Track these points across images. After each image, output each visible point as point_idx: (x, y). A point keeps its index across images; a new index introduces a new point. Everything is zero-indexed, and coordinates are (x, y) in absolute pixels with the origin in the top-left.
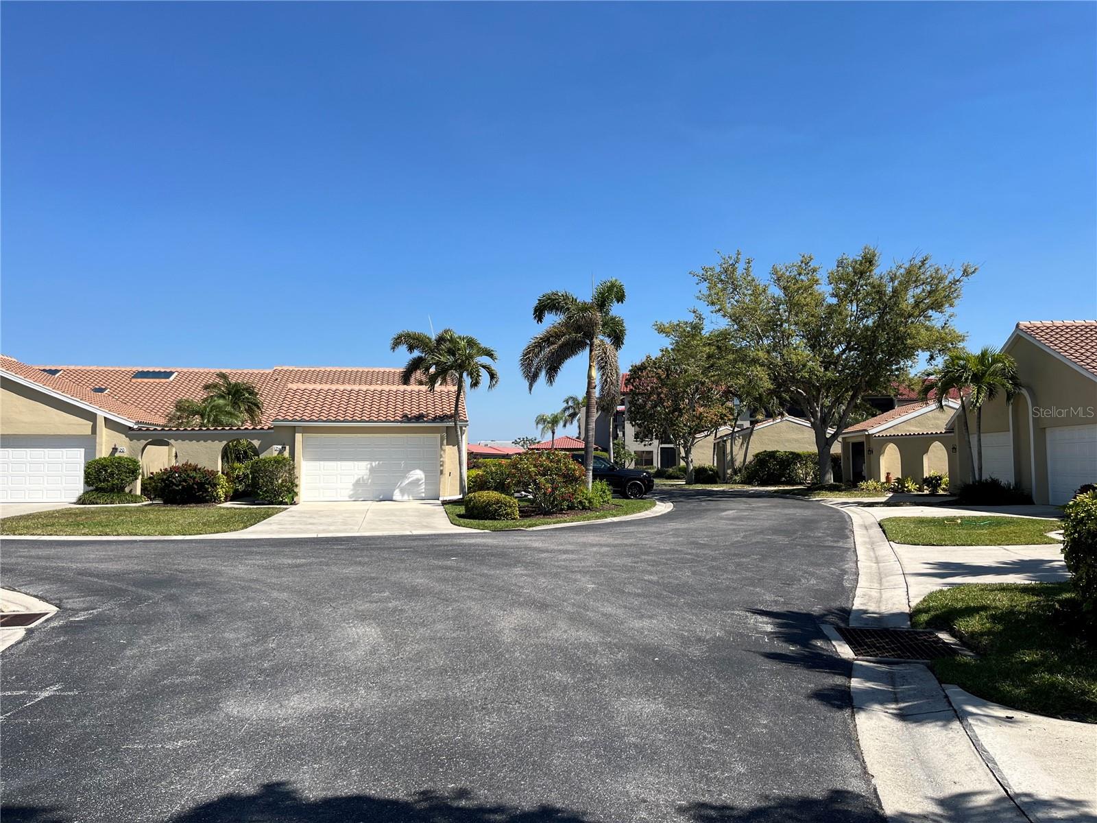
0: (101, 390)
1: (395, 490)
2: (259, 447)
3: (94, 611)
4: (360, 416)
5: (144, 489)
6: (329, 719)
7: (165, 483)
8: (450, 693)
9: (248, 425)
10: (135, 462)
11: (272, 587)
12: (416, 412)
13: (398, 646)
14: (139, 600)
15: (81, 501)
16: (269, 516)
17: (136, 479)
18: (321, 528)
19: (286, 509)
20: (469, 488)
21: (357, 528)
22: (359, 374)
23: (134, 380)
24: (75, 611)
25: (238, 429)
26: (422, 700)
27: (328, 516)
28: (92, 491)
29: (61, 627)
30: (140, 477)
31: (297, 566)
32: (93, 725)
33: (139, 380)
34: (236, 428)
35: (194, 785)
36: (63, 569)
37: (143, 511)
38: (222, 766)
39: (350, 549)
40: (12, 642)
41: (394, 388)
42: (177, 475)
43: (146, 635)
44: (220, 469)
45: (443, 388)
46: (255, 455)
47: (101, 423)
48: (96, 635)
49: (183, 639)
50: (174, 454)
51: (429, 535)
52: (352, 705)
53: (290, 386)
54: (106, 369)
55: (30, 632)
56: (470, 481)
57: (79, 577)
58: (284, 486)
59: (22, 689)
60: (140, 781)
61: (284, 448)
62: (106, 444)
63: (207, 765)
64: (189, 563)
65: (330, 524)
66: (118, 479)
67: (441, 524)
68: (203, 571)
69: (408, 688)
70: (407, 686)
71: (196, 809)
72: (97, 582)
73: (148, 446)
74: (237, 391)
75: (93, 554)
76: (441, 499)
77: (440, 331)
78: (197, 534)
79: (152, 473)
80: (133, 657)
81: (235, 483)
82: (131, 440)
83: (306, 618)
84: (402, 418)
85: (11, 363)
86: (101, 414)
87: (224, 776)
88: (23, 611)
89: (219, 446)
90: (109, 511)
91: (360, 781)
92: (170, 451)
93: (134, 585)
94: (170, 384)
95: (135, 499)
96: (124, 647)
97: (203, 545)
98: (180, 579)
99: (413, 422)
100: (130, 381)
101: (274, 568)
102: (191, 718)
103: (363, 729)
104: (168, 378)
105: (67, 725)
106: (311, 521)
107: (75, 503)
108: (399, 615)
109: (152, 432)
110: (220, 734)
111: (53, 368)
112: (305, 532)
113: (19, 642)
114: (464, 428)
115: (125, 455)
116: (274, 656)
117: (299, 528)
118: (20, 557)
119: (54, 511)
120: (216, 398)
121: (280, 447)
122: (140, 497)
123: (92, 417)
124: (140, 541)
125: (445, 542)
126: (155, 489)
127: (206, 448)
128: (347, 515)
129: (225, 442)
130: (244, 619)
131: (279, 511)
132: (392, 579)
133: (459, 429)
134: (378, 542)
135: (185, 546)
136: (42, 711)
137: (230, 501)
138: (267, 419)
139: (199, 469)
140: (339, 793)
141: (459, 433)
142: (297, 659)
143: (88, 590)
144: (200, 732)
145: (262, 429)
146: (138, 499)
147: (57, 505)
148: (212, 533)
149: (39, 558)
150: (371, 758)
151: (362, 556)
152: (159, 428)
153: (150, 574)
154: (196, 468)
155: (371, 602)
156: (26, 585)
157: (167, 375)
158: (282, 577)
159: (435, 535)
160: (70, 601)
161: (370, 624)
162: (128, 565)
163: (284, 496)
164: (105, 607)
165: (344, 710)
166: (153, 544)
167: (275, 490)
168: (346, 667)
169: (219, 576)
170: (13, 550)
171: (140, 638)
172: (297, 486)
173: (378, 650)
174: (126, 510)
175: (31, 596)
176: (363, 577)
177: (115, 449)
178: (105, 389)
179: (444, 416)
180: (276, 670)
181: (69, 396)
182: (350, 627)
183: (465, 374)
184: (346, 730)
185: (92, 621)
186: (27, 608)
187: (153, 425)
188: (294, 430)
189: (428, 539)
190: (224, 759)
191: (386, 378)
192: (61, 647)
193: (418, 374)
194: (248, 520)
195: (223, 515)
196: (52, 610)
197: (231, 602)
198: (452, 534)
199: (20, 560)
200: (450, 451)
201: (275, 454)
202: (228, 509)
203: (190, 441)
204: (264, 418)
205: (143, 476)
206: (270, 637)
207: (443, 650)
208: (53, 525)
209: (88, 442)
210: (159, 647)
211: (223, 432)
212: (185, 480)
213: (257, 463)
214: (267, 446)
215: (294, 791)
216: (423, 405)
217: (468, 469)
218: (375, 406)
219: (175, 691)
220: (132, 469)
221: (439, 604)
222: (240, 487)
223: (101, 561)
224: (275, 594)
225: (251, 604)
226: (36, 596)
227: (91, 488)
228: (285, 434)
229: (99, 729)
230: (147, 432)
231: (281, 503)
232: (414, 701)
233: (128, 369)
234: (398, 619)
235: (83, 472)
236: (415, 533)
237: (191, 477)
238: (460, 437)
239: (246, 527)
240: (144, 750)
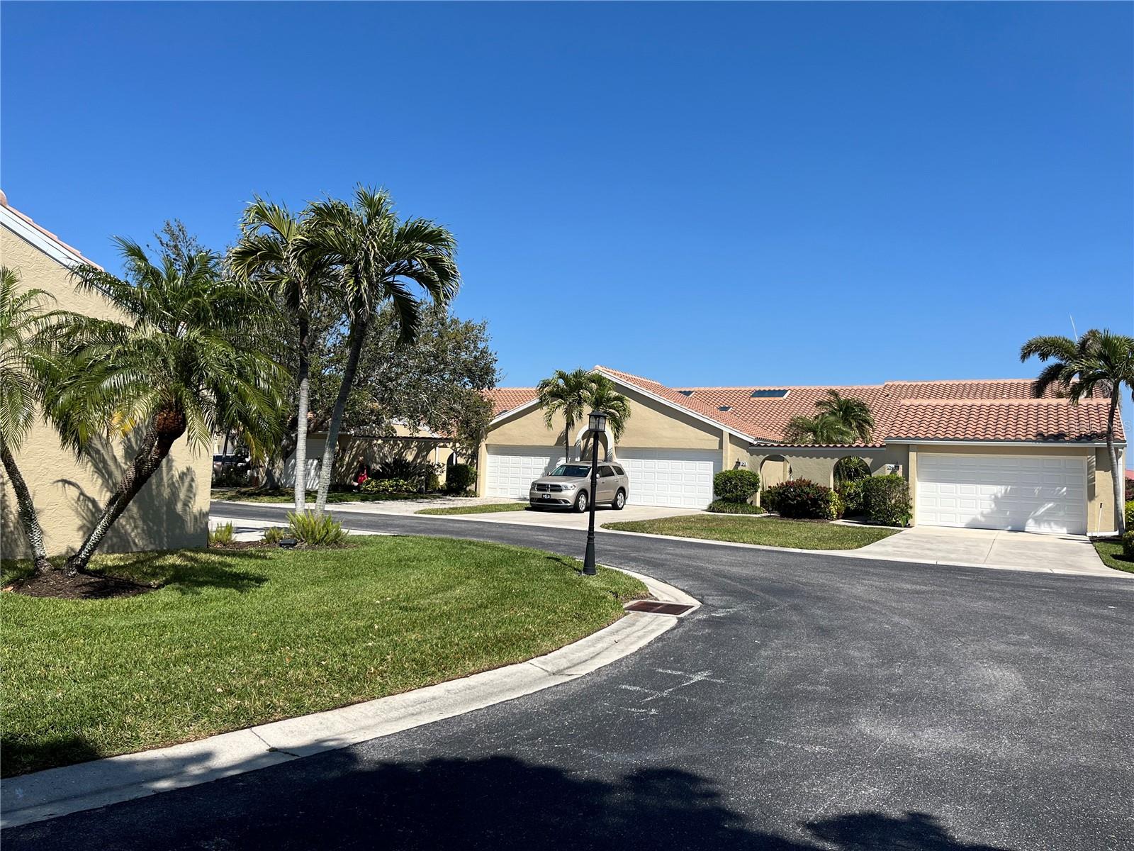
0: (725, 409)
1: (1028, 520)
2: (871, 465)
3: (731, 610)
4: (983, 434)
5: (763, 502)
6: (971, 761)
7: (781, 497)
8: (1118, 765)
9: (859, 442)
10: (755, 476)
11: (893, 611)
12: (1053, 430)
13: (1046, 698)
14: (769, 605)
15: (711, 509)
16: (883, 537)
17: (756, 491)
18: (940, 554)
19: (901, 531)
20: (1128, 524)
21: (982, 559)
22: (980, 388)
23: (752, 399)
24: (716, 608)
25: (850, 446)
26: (1080, 766)
27: (947, 542)
28: (720, 500)
29: (705, 620)
30: (760, 490)
31: (918, 592)
32: (740, 714)
33: (757, 399)
34: (847, 445)
35: (835, 793)
36: (702, 568)
37: (763, 522)
38: (861, 781)
39: (976, 581)
40: (668, 628)
41: (1026, 402)
42: (792, 490)
43: (777, 639)
44: (832, 486)
45: (1089, 401)
46: (866, 473)
47: (726, 438)
48: (734, 632)
49: (811, 649)
50: (788, 470)
51: (1075, 576)
52: (994, 753)
53: (903, 402)
54: (729, 389)
55: (681, 621)
56: (1129, 514)
57: (716, 577)
58: (898, 507)
59: (680, 671)
60: (784, 776)
61: (897, 467)
62: (732, 457)
63: (846, 777)
64: (809, 577)
65: (949, 552)
66: (741, 491)
67: (1092, 565)
68: (823, 585)
69: (1063, 748)
70: (1061, 746)
71: (839, 817)
72: (730, 584)
73: (766, 461)
74: (847, 408)
75: (726, 557)
76: (1089, 534)
77: (1085, 332)
78: (813, 549)
79: (770, 487)
80: (767, 658)
81: (847, 501)
82: (751, 455)
83: (932, 649)
84: (1036, 436)
85: (657, 386)
86: (727, 431)
87: (863, 792)
88: (673, 602)
89: (831, 463)
90: (734, 520)
91: (1010, 836)
92: (785, 467)
93: (762, 590)
94: (784, 402)
95: (755, 511)
96: (758, 647)
97: (819, 560)
98: (802, 591)
99: (1051, 442)
100: (749, 400)
101: (892, 590)
102: (826, 727)
103: (1010, 781)
104: (782, 396)
105: (718, 709)
106: (928, 546)
107: (706, 511)
108: (1044, 664)
109: (769, 448)
110: (855, 749)
111: (687, 390)
112: (922, 557)
113: (673, 629)
114: (1120, 450)
115: (746, 469)
116: (902, 683)
117: (915, 553)
118: (669, 554)
119: (690, 516)
120: (827, 415)
121: (893, 466)
122: (760, 509)
123: (718, 433)
124: (763, 550)
125: (1098, 586)
126: (773, 502)
127: (819, 465)
128: (969, 543)
129: (836, 460)
130: (865, 639)
131: (893, 533)
132: (1033, 621)
133: (1113, 452)
134: (1010, 577)
135: (804, 559)
136: (697, 693)
137: (842, 518)
138: (879, 435)
139: (813, 485)
140: (987, 843)
141: (1114, 455)
142: (926, 691)
143: (724, 591)
144: (836, 743)
145: (874, 446)
146: (758, 511)
147: (693, 512)
148: (827, 549)
149: (683, 556)
150: (1022, 814)
151: (992, 591)
152: (776, 445)
153: (774, 582)
154: (809, 484)
155: (1007, 643)
156: (674, 579)
157: (782, 393)
158: (902, 602)
159: (1083, 576)
160: (711, 598)
161: (1008, 668)
162: (754, 571)
163: (897, 517)
164: (738, 608)
165: (986, 756)
166: (775, 554)
167: (888, 511)
168: (984, 710)
169: (837, 593)
170: (662, 547)
171: (772, 641)
172: (911, 507)
173: (1021, 699)
174: (749, 520)
175: (679, 589)
176: (995, 614)
177: (738, 463)
178: (729, 408)
179: (1092, 435)
180: (905, 698)
181: (701, 414)
182: (984, 667)
183: (1122, 384)
184: (990, 778)
185: (729, 618)
186: (677, 600)
187: (770, 441)
188: (908, 448)
189: (1074, 581)
190: (862, 774)
191: (1013, 391)
192: (707, 638)
193: (1055, 385)
194: (862, 540)
195: (836, 532)
196: (696, 604)
197: (853, 620)
198: (1107, 578)
199: (668, 557)
200: (1102, 478)
201: (888, 473)
202: (840, 526)
203: (804, 457)
204: (875, 436)
205: (763, 489)
206: (896, 662)
207: (1104, 712)
208: (691, 528)
209: (715, 456)
210: (790, 653)
211: (835, 449)
212: (799, 496)
213: (869, 482)
214: (878, 465)
215: (940, 828)
216: (1063, 422)
217: (1126, 500)
218: (1002, 423)
219: (808, 697)
220: (752, 482)
221: (1096, 659)
222: (852, 506)
223: (732, 565)
224: (896, 619)
225: (872, 625)
226: (683, 590)
227: (719, 498)
228: (898, 452)
229: (744, 718)
230: (765, 448)
231: (895, 524)
232: (1071, 764)
233: (748, 389)
234: (1043, 668)
235: (712, 483)
236: (1056, 571)
237: (805, 493)
238: (1115, 461)
239: (860, 546)
240: (786, 747)
